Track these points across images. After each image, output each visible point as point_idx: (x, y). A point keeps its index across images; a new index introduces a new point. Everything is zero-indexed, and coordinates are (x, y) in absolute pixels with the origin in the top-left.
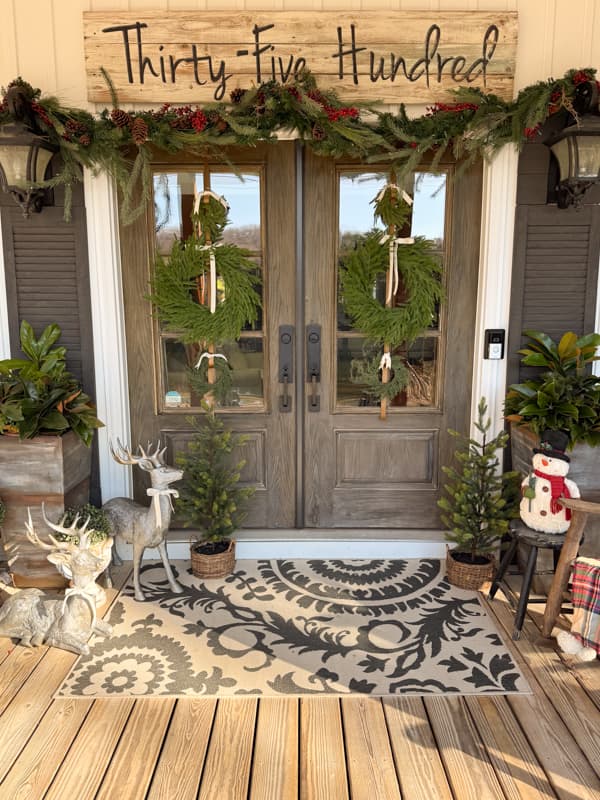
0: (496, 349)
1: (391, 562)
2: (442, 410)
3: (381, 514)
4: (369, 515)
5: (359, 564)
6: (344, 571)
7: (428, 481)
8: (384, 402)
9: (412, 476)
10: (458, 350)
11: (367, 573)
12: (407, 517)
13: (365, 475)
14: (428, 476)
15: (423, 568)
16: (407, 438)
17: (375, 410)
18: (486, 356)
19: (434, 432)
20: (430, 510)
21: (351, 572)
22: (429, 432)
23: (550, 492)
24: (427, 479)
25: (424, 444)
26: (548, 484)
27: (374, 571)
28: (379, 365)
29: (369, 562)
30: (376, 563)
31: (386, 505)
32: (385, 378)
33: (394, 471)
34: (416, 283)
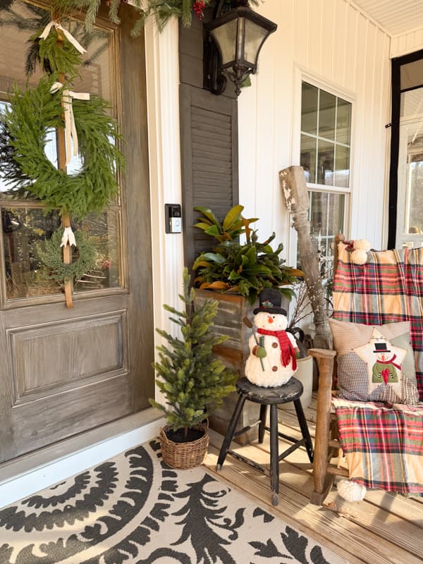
0: (176, 223)
1: (96, 470)
2: (129, 289)
3: (73, 419)
4: (60, 426)
5: (62, 490)
6: (50, 509)
7: (119, 367)
8: (69, 287)
9: (104, 366)
10: (137, 225)
11: (80, 497)
12: (101, 413)
13: (52, 378)
14: (119, 362)
15: (134, 462)
16: (96, 325)
17: (60, 297)
18: (169, 230)
19: (122, 312)
20: (123, 397)
21: (61, 507)
22: (115, 314)
23: (279, 347)
24: (118, 366)
25: (114, 328)
26: (275, 340)
27: (87, 491)
28: (61, 243)
29: (73, 483)
30: (82, 480)
31: (78, 406)
32: (67, 258)
33: (85, 366)
34: (95, 146)
